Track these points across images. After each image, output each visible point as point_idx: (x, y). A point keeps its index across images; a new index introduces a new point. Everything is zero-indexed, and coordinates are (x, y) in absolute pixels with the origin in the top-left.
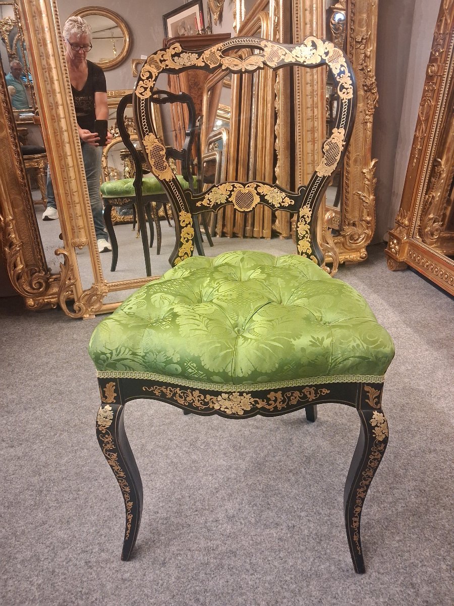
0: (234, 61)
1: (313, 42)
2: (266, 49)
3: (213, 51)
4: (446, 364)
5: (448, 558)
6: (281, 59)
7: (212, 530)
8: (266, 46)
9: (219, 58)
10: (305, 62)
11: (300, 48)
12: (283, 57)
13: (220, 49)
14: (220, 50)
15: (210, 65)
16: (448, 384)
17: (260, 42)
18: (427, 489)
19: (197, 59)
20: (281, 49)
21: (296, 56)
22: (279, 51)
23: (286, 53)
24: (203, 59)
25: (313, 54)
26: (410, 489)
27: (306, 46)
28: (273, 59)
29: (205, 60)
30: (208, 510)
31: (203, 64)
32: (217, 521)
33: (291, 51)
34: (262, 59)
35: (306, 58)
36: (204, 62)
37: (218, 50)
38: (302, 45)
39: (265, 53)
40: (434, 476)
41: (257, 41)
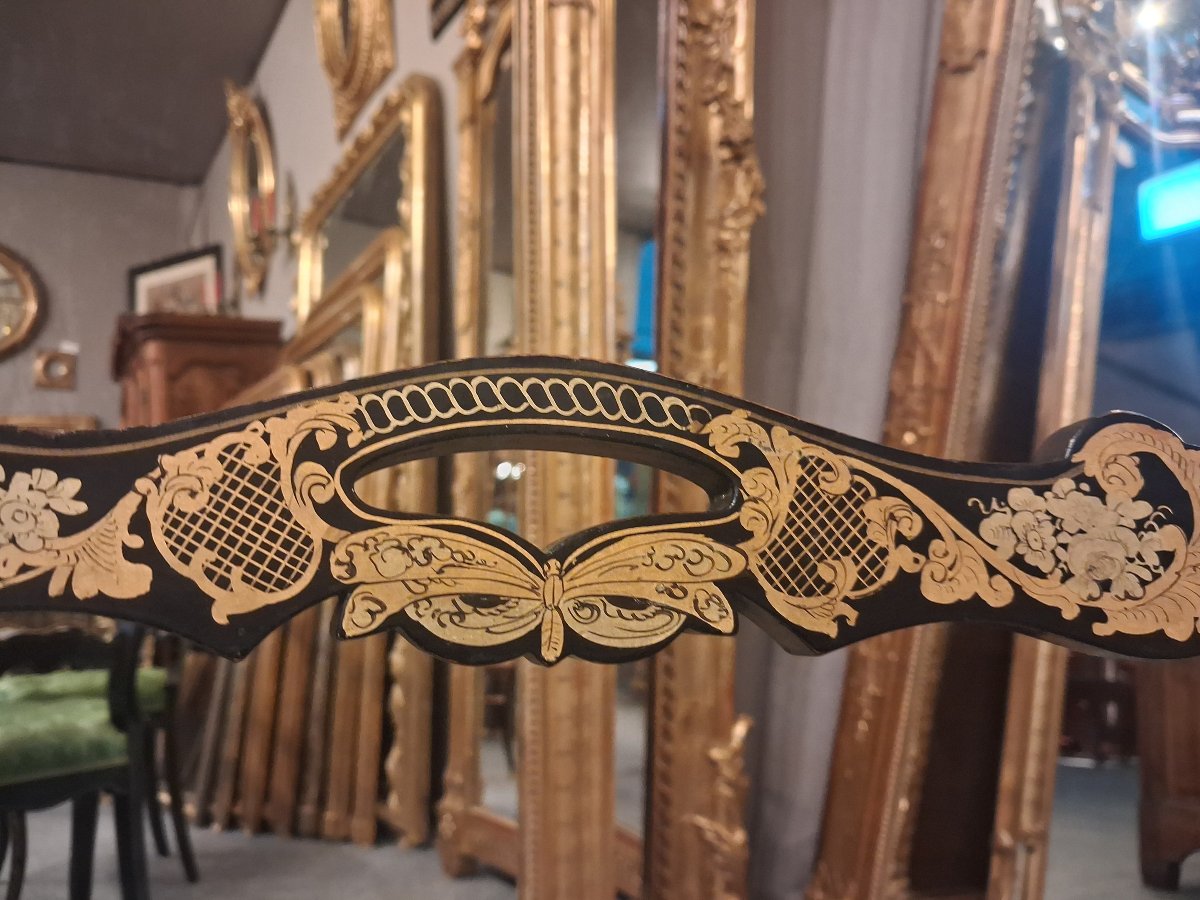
0: (467, 561)
1: (1149, 464)
2: (751, 481)
3: (253, 459)
6: (889, 575)
8: (750, 457)
9: (318, 530)
10: (1101, 616)
11: (1049, 502)
12: (901, 559)
13: (326, 441)
14: (330, 459)
15: (208, 587)
17: (703, 418)
19: (69, 526)
20: (885, 490)
21: (1017, 560)
22: (874, 509)
23: (930, 532)
24: (140, 524)
25: (1166, 558)
27: (1098, 492)
28: (823, 571)
29: (161, 542)
31: (135, 581)
33: (972, 521)
34: (728, 562)
35: (1106, 585)
36: (145, 554)
37: (308, 450)
38: (1064, 484)
39: (746, 516)
41: (676, 411)
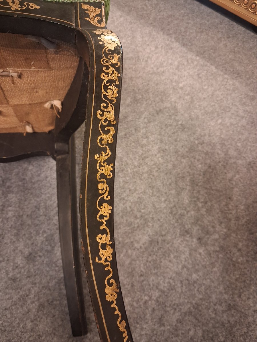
4: (140, 26)
5: (200, 196)
7: (17, 278)
16: (148, 45)
18: (167, 147)
26: (156, 153)
30: (3, 261)
32: (17, 267)
40: (168, 134)
